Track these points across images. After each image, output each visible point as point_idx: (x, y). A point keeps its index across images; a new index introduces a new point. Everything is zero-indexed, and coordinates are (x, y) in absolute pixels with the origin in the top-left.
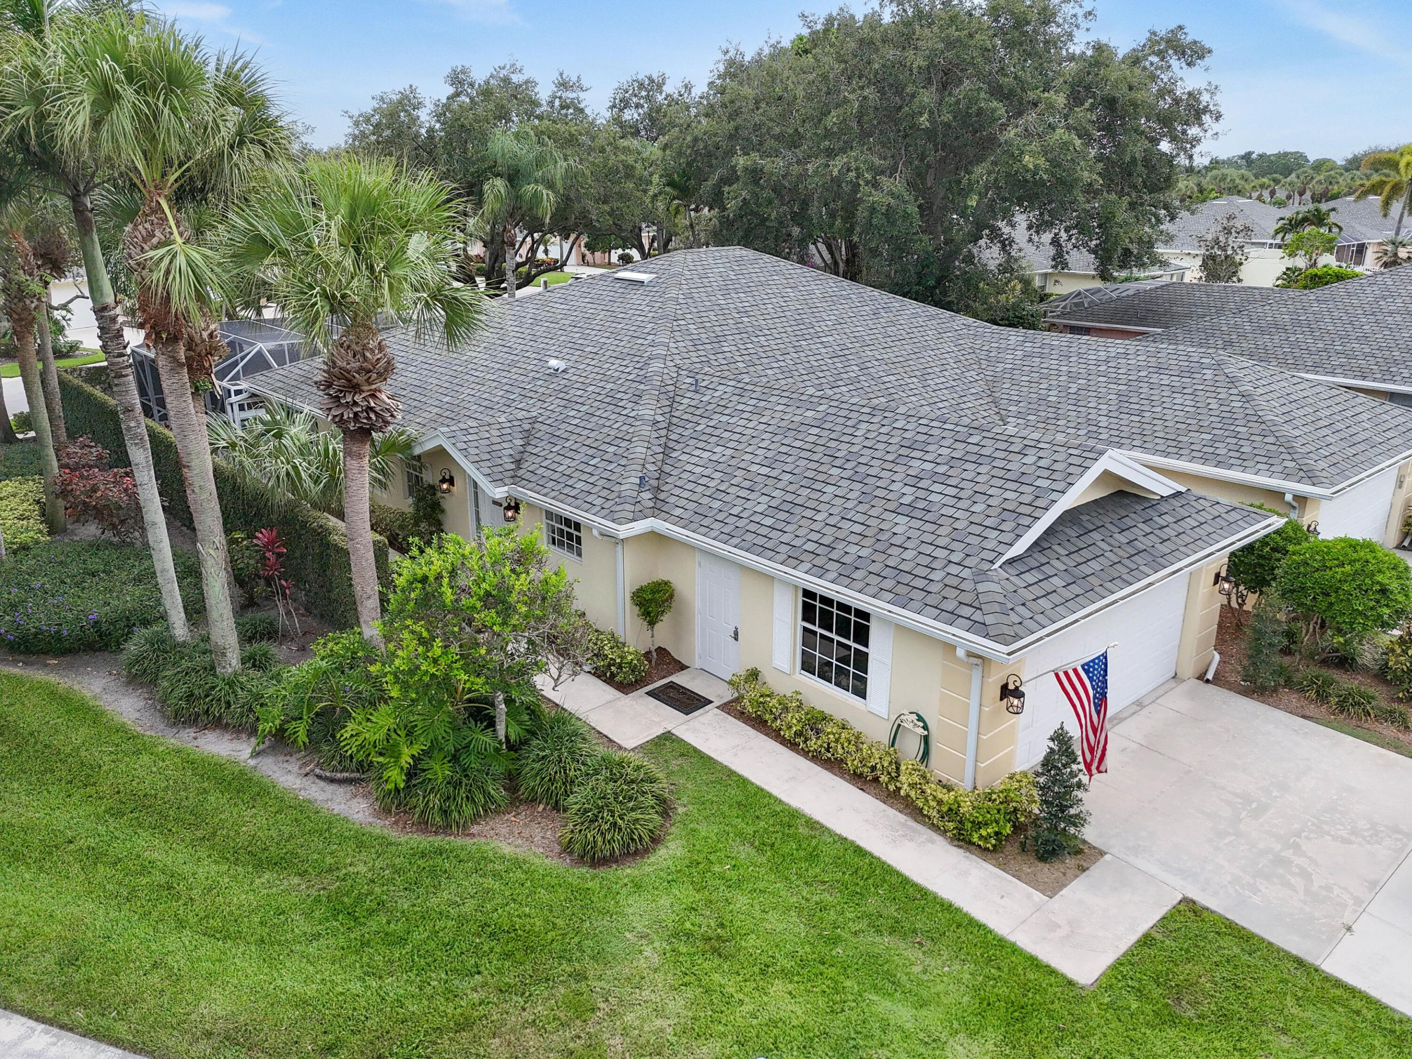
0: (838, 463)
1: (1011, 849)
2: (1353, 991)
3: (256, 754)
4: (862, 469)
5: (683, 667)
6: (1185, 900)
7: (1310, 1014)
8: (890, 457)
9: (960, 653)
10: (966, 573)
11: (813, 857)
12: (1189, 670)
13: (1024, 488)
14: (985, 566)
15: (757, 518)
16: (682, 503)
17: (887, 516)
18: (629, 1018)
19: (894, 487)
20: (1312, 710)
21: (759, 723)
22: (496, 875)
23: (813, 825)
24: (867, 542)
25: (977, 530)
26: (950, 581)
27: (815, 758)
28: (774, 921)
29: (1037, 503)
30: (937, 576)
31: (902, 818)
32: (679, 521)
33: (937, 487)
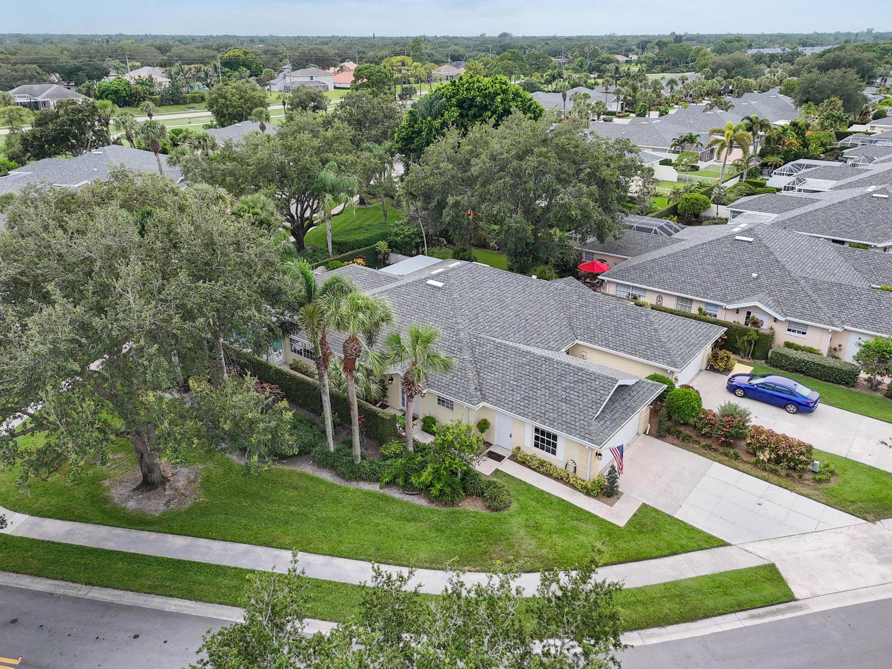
0: (539, 381)
1: (600, 495)
2: (681, 521)
3: (381, 488)
4: (547, 384)
5: (491, 445)
6: (643, 504)
7: (671, 527)
8: (555, 380)
9: (587, 447)
10: (585, 423)
11: (551, 503)
12: (641, 431)
13: (597, 394)
14: (590, 421)
15: (518, 402)
16: (491, 396)
17: (559, 402)
18: (524, 547)
19: (559, 392)
20: (675, 442)
21: (523, 463)
22: (473, 517)
23: (548, 494)
24: (555, 412)
25: (586, 408)
26: (581, 426)
27: (543, 473)
28: (548, 521)
29: (602, 399)
30: (577, 424)
31: (571, 489)
32: (492, 403)
33: (572, 392)
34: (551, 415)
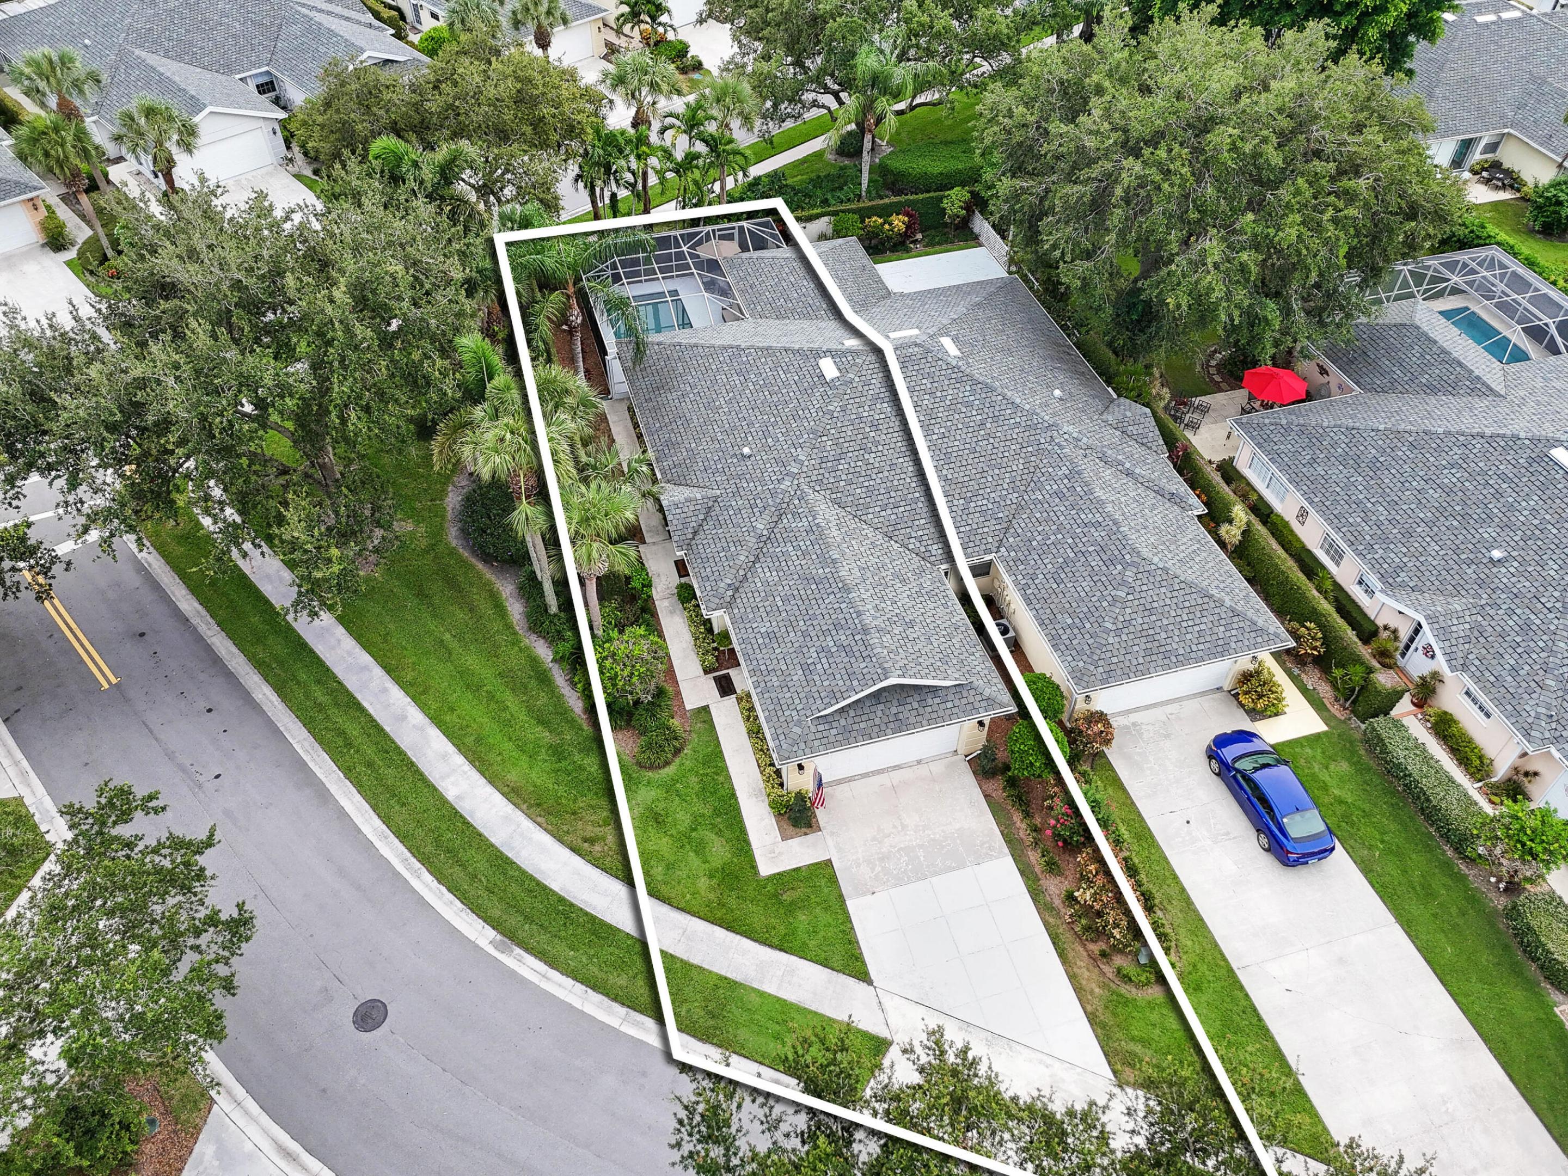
0: (806, 618)
2: (846, 913)
3: (552, 661)
4: (811, 628)
6: (828, 860)
7: (820, 914)
8: (824, 628)
10: (797, 717)
12: (963, 751)
13: (848, 682)
14: (804, 718)
16: (741, 605)
17: (798, 666)
19: (812, 649)
20: (996, 793)
23: (727, 777)
25: (817, 696)
26: (790, 718)
30: (789, 713)
31: (762, 786)
32: (732, 618)
33: (824, 660)
34: (775, 679)
